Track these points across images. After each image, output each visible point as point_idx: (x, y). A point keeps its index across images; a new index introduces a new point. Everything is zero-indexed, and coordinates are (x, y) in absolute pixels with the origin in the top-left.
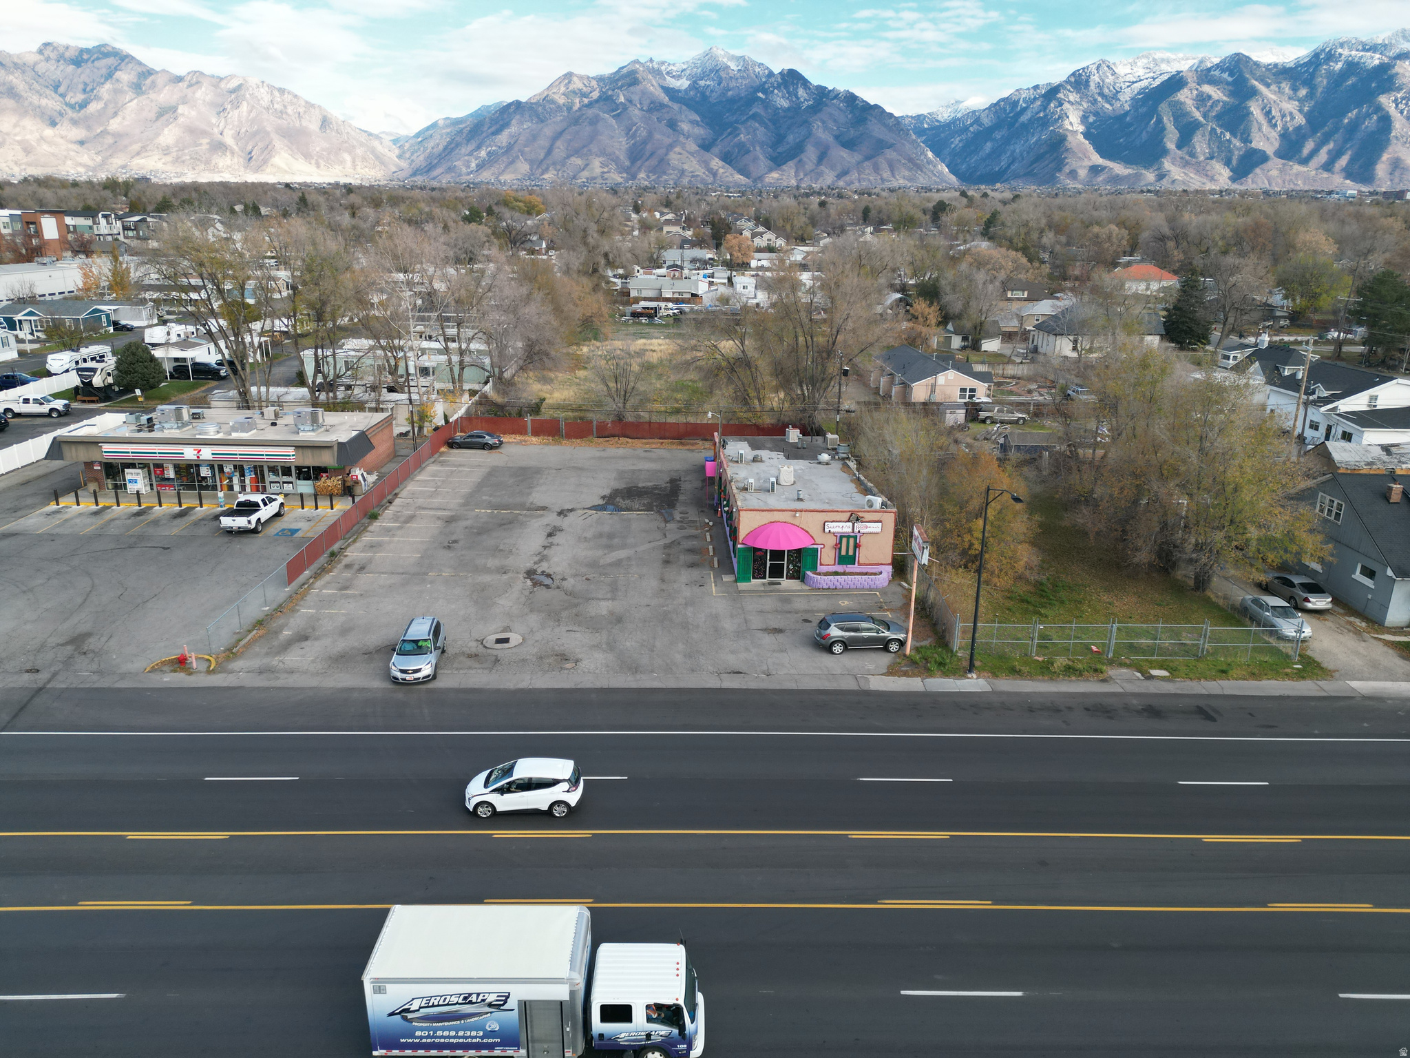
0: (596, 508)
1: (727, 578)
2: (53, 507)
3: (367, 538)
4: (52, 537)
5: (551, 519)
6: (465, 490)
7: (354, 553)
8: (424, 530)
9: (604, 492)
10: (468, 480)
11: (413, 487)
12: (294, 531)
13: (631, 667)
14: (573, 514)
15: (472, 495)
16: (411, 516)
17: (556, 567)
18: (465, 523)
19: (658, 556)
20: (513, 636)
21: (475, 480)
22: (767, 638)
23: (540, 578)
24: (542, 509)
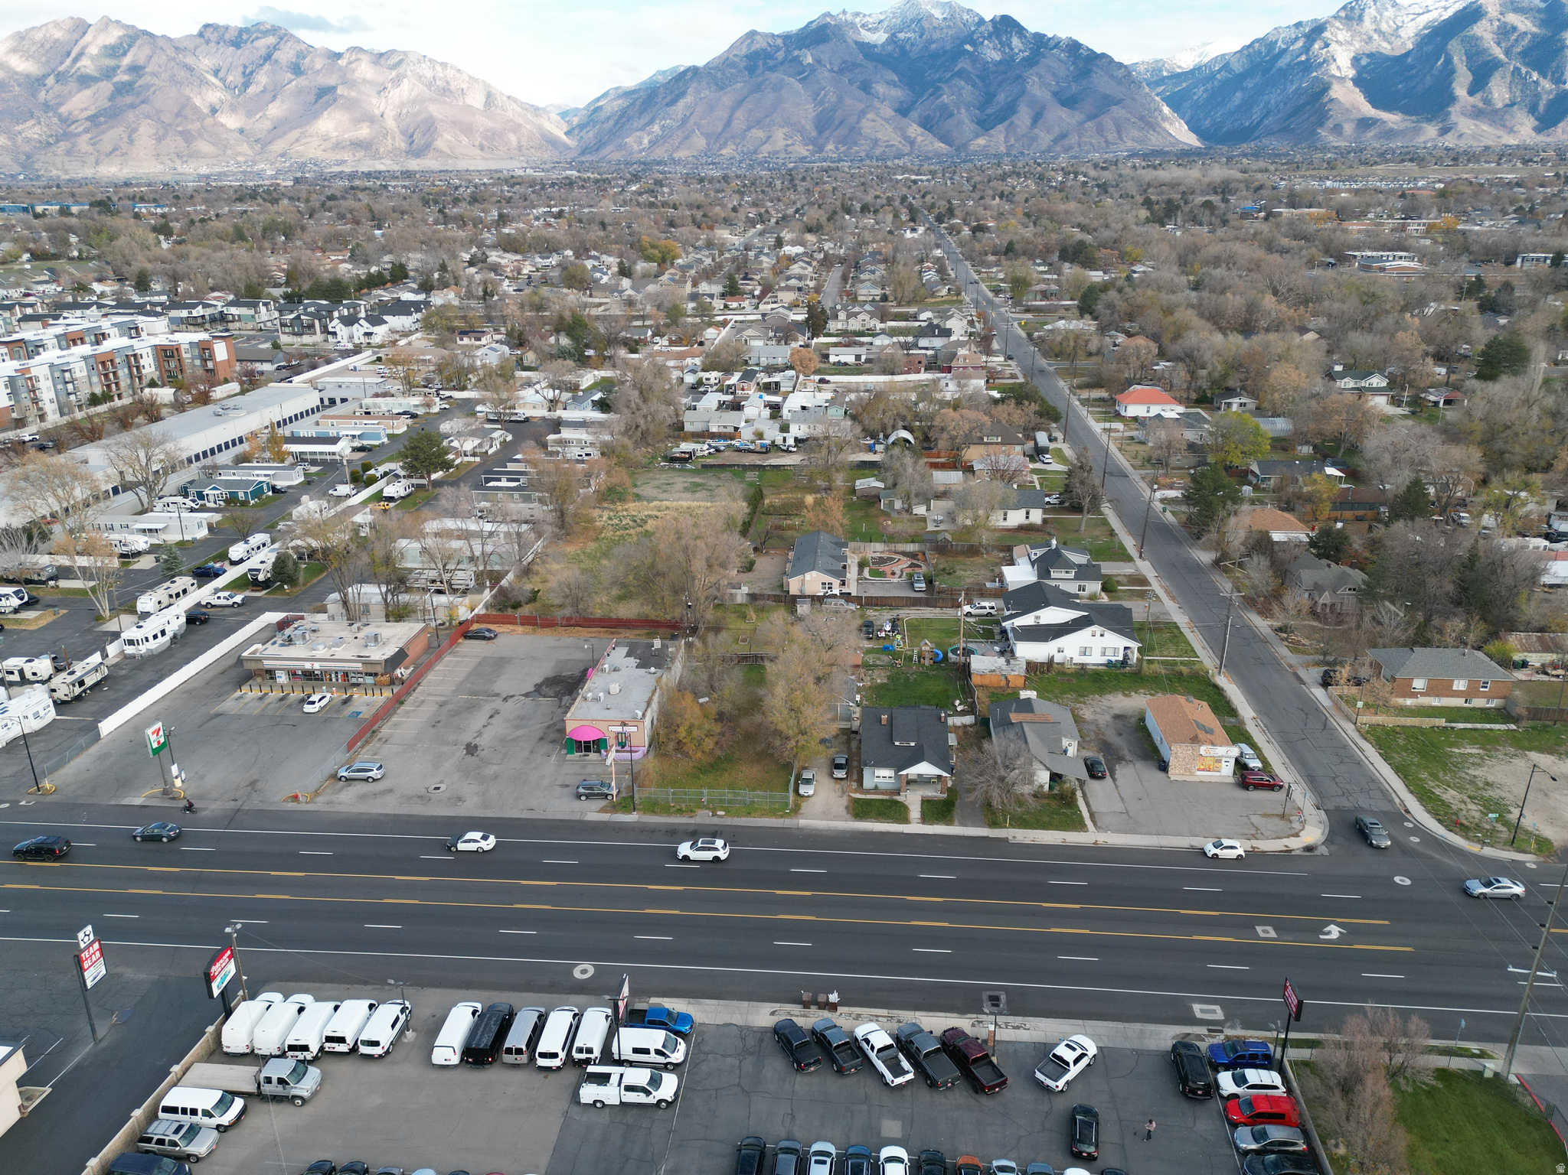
0: (526, 695)
1: (564, 752)
2: (238, 694)
3: (395, 719)
4: (239, 717)
5: (498, 703)
6: (459, 679)
7: (385, 731)
8: (428, 710)
9: (539, 680)
10: (465, 670)
11: (431, 677)
12: (359, 713)
13: (486, 806)
14: (510, 701)
15: (462, 683)
16: (423, 702)
17: (483, 741)
18: (449, 707)
19: (540, 734)
20: (443, 787)
21: (469, 669)
22: (558, 791)
23: (471, 749)
24: (497, 695)
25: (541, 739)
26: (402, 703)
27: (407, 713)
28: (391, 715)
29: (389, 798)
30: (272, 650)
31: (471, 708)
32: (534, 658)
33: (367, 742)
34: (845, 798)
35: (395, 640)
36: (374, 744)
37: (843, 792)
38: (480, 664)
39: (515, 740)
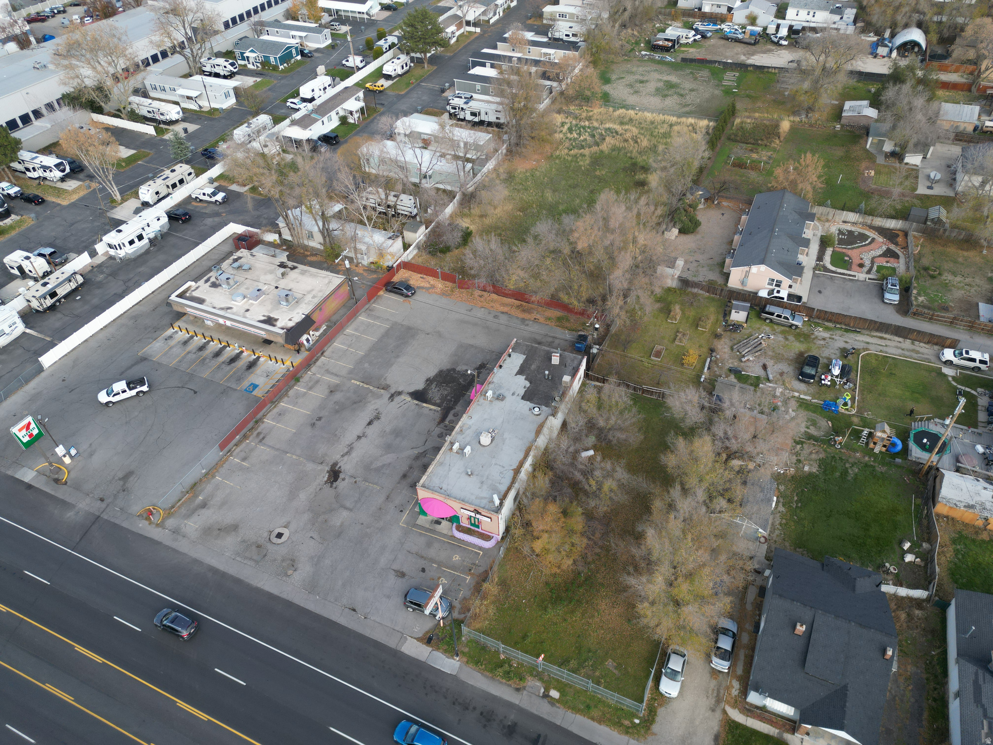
0: (413, 395)
3: (282, 405)
4: (158, 366)
5: (383, 402)
6: (361, 353)
7: (268, 421)
9: (432, 372)
10: (372, 338)
11: (338, 344)
12: (255, 386)
13: (312, 587)
14: (397, 399)
15: (361, 361)
16: (317, 382)
17: (347, 466)
18: (338, 396)
19: (404, 468)
20: (286, 532)
21: (373, 339)
22: (392, 581)
23: (335, 475)
24: (386, 388)
25: (404, 476)
26: (298, 380)
27: (298, 396)
28: (280, 399)
29: (230, 542)
30: (202, 289)
31: (358, 401)
32: (439, 335)
33: (245, 437)
34: (718, 715)
35: (309, 298)
36: (251, 442)
37: (718, 700)
38: (387, 334)
39: (378, 470)
